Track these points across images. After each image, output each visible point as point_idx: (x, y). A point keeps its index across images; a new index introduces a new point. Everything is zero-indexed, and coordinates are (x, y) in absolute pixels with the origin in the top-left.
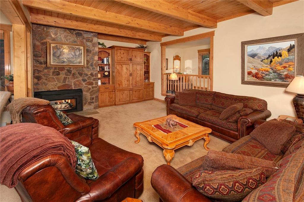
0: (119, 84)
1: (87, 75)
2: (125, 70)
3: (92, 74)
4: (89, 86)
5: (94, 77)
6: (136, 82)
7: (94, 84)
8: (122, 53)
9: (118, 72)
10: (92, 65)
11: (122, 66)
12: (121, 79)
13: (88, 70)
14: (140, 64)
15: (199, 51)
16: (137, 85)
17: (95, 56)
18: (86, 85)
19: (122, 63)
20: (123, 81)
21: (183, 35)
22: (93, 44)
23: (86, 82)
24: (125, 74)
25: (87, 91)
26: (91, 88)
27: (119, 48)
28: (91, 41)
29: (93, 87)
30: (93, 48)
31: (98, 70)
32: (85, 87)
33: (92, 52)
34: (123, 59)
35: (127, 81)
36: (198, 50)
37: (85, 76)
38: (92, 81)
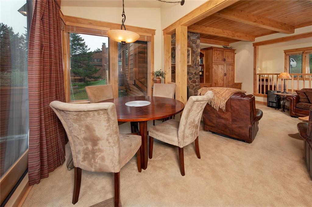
0: (215, 83)
1: (192, 74)
2: (220, 70)
3: (195, 73)
4: (193, 84)
5: (197, 76)
6: (228, 82)
7: (197, 82)
8: (218, 53)
9: (215, 72)
10: (195, 65)
11: (218, 66)
12: (217, 79)
13: (193, 69)
14: (232, 64)
15: (286, 52)
16: (229, 85)
17: (198, 57)
18: (192, 83)
19: (218, 64)
20: (219, 81)
21: (294, 32)
22: (196, 45)
23: (191, 80)
24: (221, 74)
25: (192, 89)
26: (195, 86)
27: (216, 49)
28: (195, 43)
29: (196, 85)
30: (197, 49)
31: (200, 70)
32: (191, 84)
33: (196, 52)
34: (219, 59)
35: (222, 80)
36: (284, 51)
37: (191, 75)
38: (195, 79)
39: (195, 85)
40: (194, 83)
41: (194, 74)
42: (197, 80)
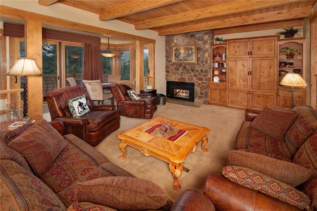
0: (231, 83)
2: (240, 67)
3: (202, 71)
5: (204, 74)
6: (259, 84)
7: (204, 80)
8: (236, 46)
9: (230, 69)
10: (202, 62)
11: (236, 61)
12: (234, 78)
13: (199, 67)
16: (262, 88)
17: (206, 53)
19: (236, 59)
20: (237, 81)
22: (203, 42)
23: (197, 78)
24: (241, 72)
25: (198, 86)
28: (202, 39)
30: (205, 46)
32: (196, 81)
33: (203, 49)
34: (238, 53)
35: (244, 80)
37: (196, 72)
38: (202, 77)
39: (201, 83)
40: (199, 80)
41: (200, 72)
42: (204, 78)
